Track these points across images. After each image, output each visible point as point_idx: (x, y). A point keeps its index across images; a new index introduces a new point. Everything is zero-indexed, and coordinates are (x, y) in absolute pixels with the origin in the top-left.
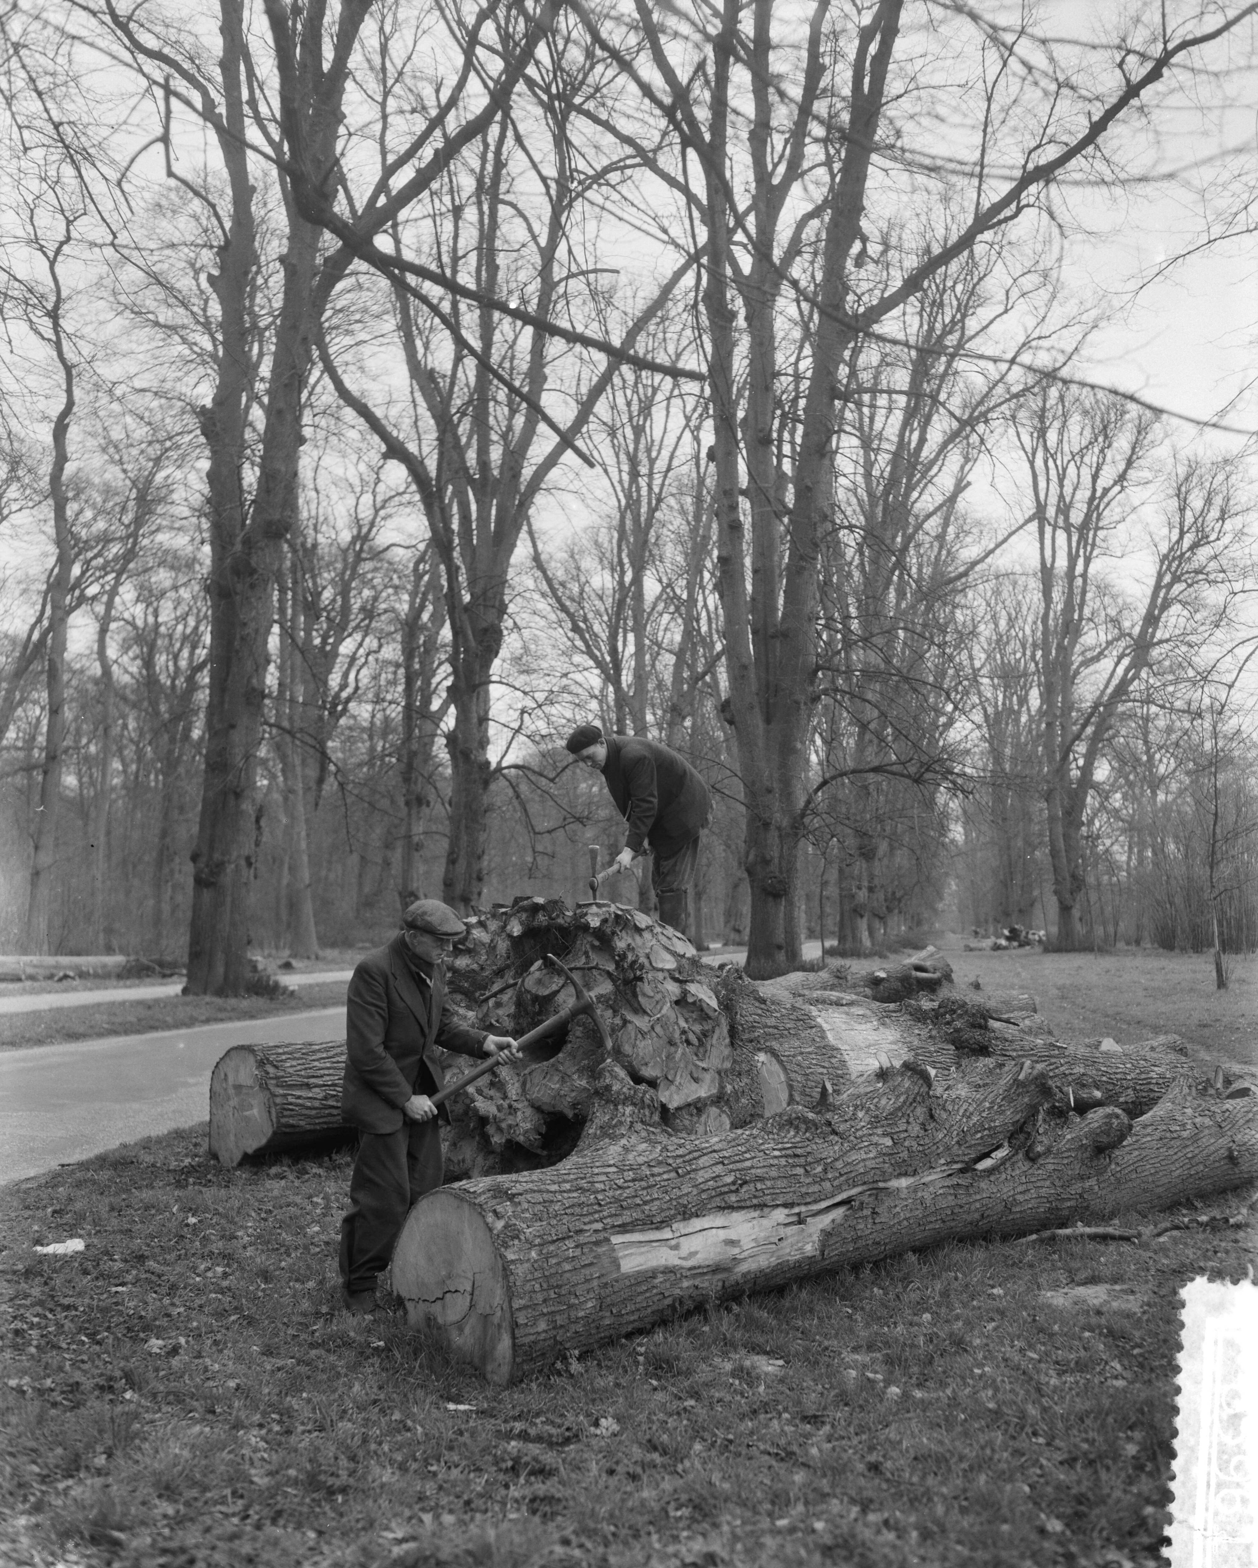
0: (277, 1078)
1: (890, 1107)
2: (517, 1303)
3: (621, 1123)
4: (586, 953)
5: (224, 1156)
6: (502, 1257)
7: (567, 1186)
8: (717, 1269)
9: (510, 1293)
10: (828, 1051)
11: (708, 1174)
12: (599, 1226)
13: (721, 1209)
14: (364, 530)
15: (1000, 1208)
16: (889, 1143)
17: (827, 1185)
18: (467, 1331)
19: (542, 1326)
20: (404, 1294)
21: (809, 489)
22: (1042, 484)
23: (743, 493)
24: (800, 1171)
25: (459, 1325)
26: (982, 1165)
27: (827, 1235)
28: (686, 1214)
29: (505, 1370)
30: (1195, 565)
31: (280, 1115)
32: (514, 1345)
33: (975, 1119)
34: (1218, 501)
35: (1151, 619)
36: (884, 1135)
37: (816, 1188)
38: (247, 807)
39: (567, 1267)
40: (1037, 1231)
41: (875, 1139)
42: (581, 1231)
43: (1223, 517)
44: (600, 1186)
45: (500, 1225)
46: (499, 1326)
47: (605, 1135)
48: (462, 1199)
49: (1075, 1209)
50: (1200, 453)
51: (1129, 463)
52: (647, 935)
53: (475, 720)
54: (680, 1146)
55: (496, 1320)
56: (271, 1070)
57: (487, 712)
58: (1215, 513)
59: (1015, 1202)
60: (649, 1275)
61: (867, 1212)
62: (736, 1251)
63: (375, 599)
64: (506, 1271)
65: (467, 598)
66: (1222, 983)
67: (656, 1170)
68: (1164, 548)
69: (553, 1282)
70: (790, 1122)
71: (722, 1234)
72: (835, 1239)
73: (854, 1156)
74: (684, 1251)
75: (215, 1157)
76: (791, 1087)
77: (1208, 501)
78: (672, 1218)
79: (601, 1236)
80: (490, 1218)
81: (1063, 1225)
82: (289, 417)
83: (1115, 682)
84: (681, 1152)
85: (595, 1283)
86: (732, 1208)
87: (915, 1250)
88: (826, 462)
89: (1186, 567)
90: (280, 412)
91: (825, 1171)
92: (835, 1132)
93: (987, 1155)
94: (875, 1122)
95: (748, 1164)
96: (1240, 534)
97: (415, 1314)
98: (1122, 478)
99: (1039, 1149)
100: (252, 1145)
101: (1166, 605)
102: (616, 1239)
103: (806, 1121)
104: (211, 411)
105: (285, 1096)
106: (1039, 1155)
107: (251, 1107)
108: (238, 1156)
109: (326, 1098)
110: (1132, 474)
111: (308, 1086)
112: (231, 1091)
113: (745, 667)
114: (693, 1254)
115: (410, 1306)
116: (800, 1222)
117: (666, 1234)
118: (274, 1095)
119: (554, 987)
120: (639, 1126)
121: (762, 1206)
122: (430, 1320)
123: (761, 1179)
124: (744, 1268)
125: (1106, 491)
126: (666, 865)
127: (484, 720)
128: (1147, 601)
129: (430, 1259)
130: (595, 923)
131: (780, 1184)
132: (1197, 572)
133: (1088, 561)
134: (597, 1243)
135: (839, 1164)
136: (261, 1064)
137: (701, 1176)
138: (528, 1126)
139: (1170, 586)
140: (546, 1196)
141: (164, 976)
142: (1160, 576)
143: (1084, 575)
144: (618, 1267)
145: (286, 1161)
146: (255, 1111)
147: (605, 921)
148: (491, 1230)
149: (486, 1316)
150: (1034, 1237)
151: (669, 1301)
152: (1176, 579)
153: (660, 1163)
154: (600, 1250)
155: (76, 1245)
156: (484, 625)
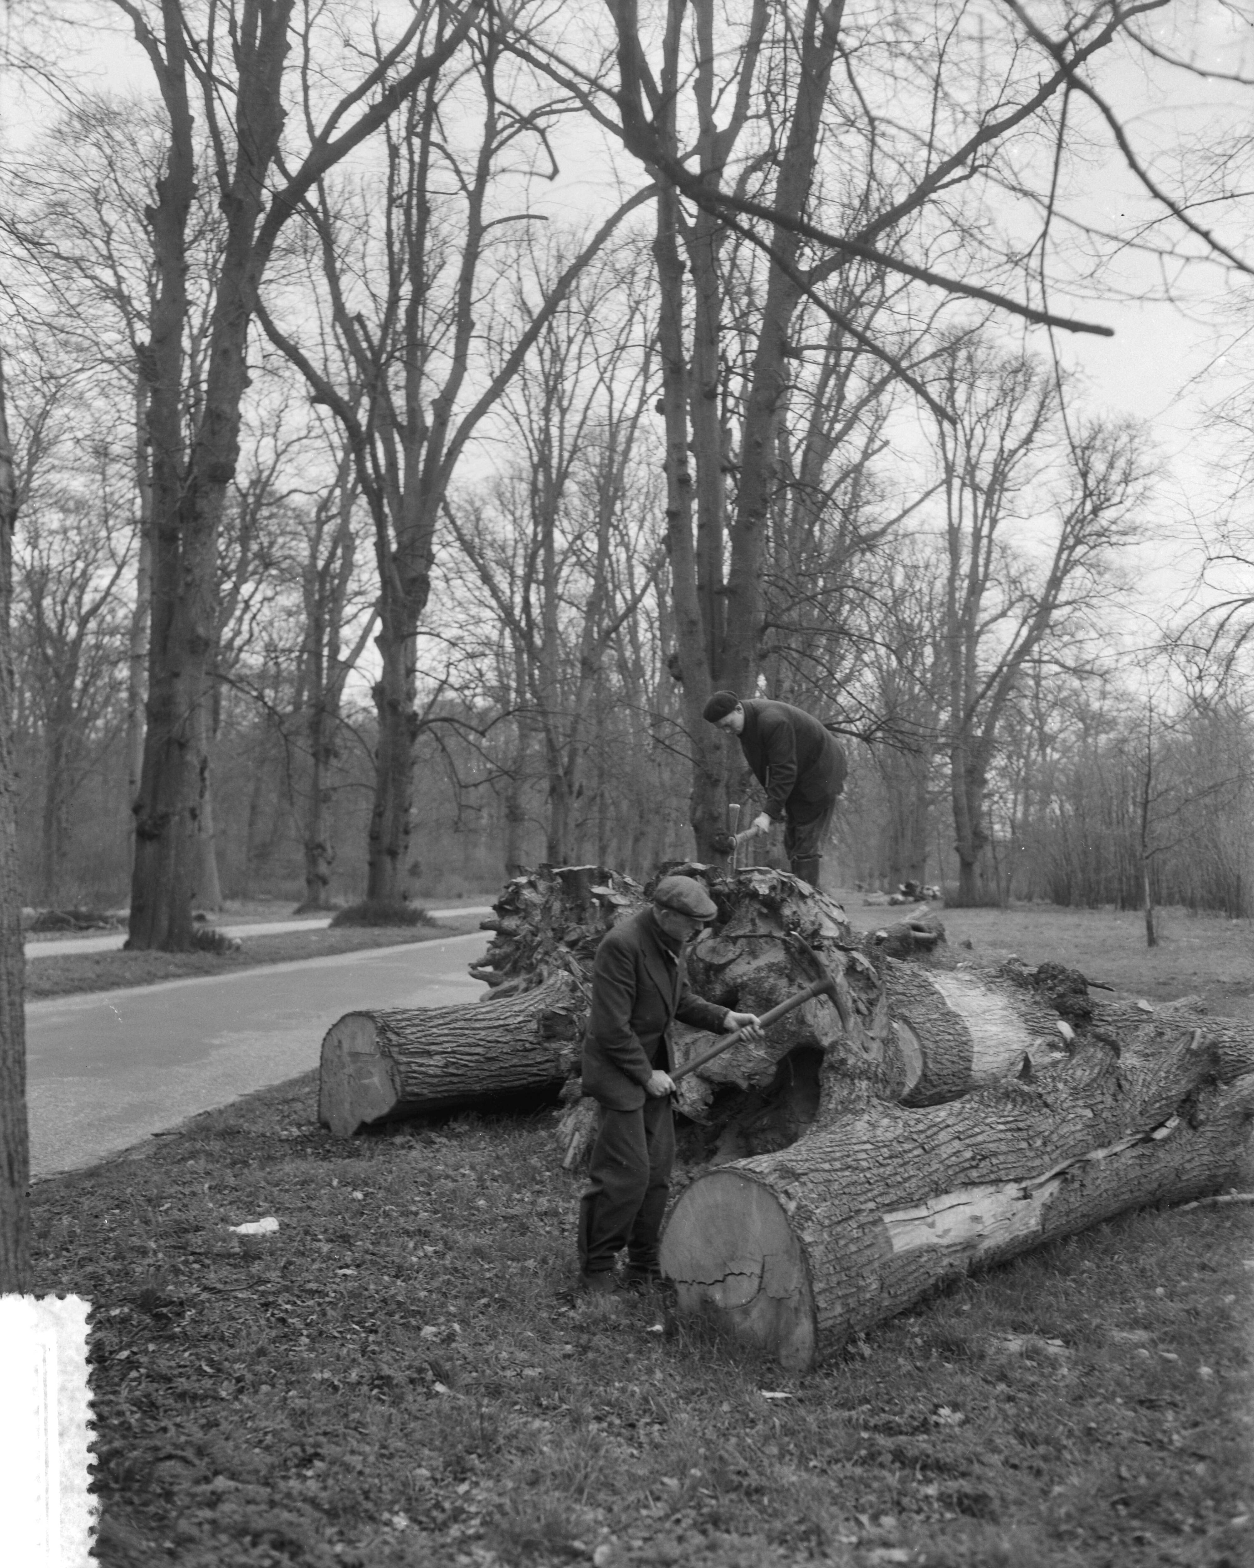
0: (399, 1045)
1: (1086, 1079)
2: (818, 1286)
3: (859, 1097)
4: (753, 921)
5: (336, 1125)
6: (800, 1239)
7: (837, 1165)
8: (968, 1245)
9: (810, 1277)
10: (950, 1017)
11: (950, 1151)
12: (872, 1205)
13: (965, 1184)
14: (266, 474)
15: (1172, 1177)
16: (1090, 1114)
17: (1046, 1158)
18: (755, 1314)
19: (839, 1309)
20: (673, 1276)
21: (759, 445)
22: (950, 445)
23: (691, 447)
24: (1024, 1145)
25: (745, 1310)
26: (1160, 1134)
27: (1048, 1208)
28: (939, 1191)
29: (805, 1355)
30: (1095, 527)
31: (404, 1084)
32: (816, 1330)
33: (1154, 1088)
34: (1121, 463)
35: (1055, 582)
36: (1086, 1107)
37: (1037, 1162)
38: (192, 758)
39: (853, 1248)
40: (1196, 1199)
41: (1079, 1111)
42: (859, 1212)
43: (1126, 479)
44: (864, 1164)
45: (792, 1206)
46: (797, 1310)
47: (846, 1110)
48: (749, 1180)
49: (1227, 1176)
50: (1103, 416)
51: (1036, 425)
52: (810, 902)
53: (402, 672)
54: (918, 1121)
55: (792, 1304)
56: (393, 1037)
57: (414, 663)
58: (1116, 476)
59: (1186, 1171)
60: (915, 1255)
61: (1076, 1185)
62: (979, 1227)
63: (272, 544)
64: (804, 1254)
65: (394, 547)
66: (1152, 941)
67: (907, 1146)
68: (1068, 509)
69: (845, 1264)
70: (1007, 1095)
71: (968, 1211)
72: (1054, 1213)
73: (1065, 1130)
74: (940, 1228)
75: (326, 1125)
76: (924, 1055)
77: (1111, 465)
78: (926, 1195)
79: (876, 1215)
80: (783, 1199)
81: (1217, 1192)
82: (235, 358)
83: (1020, 641)
84: (921, 1127)
85: (876, 1264)
86: (974, 1184)
87: (1108, 1220)
88: (775, 418)
89: (1088, 529)
90: (225, 352)
91: (1045, 1144)
92: (1046, 1105)
93: (1162, 1125)
94: (1075, 1093)
95: (980, 1138)
96: (1142, 497)
97: (687, 1297)
98: (1028, 440)
99: (1202, 1117)
100: (370, 1115)
101: (1070, 565)
102: (888, 1218)
103: (1022, 1094)
104: (149, 348)
105: (408, 1064)
106: (1202, 1123)
107: (370, 1074)
108: (354, 1125)
109: (446, 1066)
110: (1037, 436)
111: (429, 1054)
112: (347, 1059)
113: (693, 623)
114: (947, 1231)
115: (681, 1289)
116: (1025, 1197)
117: (922, 1212)
118: (397, 1063)
119: (731, 956)
120: (875, 1101)
121: (997, 1181)
122: (707, 1303)
123: (995, 1154)
124: (986, 1244)
125: (1013, 452)
126: (804, 830)
127: (411, 671)
128: (1051, 564)
129: (708, 1241)
130: (763, 890)
131: (1011, 1158)
132: (1099, 535)
133: (994, 522)
134: (874, 1223)
135: (1055, 1137)
136: (383, 1030)
137: (945, 1151)
138: (695, 1096)
139: (1072, 548)
140: (826, 1176)
141: (81, 929)
142: (1064, 538)
143: (989, 536)
144: (891, 1246)
145: (407, 1129)
146: (376, 1080)
147: (773, 888)
148: (785, 1211)
149: (780, 1300)
150: (1194, 1204)
151: (932, 1281)
152: (1079, 541)
153: (907, 1139)
154: (878, 1229)
155: (269, 1225)
156: (413, 574)
